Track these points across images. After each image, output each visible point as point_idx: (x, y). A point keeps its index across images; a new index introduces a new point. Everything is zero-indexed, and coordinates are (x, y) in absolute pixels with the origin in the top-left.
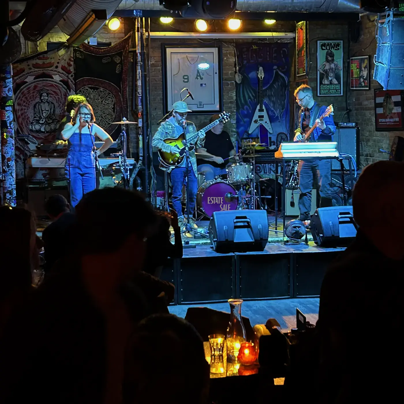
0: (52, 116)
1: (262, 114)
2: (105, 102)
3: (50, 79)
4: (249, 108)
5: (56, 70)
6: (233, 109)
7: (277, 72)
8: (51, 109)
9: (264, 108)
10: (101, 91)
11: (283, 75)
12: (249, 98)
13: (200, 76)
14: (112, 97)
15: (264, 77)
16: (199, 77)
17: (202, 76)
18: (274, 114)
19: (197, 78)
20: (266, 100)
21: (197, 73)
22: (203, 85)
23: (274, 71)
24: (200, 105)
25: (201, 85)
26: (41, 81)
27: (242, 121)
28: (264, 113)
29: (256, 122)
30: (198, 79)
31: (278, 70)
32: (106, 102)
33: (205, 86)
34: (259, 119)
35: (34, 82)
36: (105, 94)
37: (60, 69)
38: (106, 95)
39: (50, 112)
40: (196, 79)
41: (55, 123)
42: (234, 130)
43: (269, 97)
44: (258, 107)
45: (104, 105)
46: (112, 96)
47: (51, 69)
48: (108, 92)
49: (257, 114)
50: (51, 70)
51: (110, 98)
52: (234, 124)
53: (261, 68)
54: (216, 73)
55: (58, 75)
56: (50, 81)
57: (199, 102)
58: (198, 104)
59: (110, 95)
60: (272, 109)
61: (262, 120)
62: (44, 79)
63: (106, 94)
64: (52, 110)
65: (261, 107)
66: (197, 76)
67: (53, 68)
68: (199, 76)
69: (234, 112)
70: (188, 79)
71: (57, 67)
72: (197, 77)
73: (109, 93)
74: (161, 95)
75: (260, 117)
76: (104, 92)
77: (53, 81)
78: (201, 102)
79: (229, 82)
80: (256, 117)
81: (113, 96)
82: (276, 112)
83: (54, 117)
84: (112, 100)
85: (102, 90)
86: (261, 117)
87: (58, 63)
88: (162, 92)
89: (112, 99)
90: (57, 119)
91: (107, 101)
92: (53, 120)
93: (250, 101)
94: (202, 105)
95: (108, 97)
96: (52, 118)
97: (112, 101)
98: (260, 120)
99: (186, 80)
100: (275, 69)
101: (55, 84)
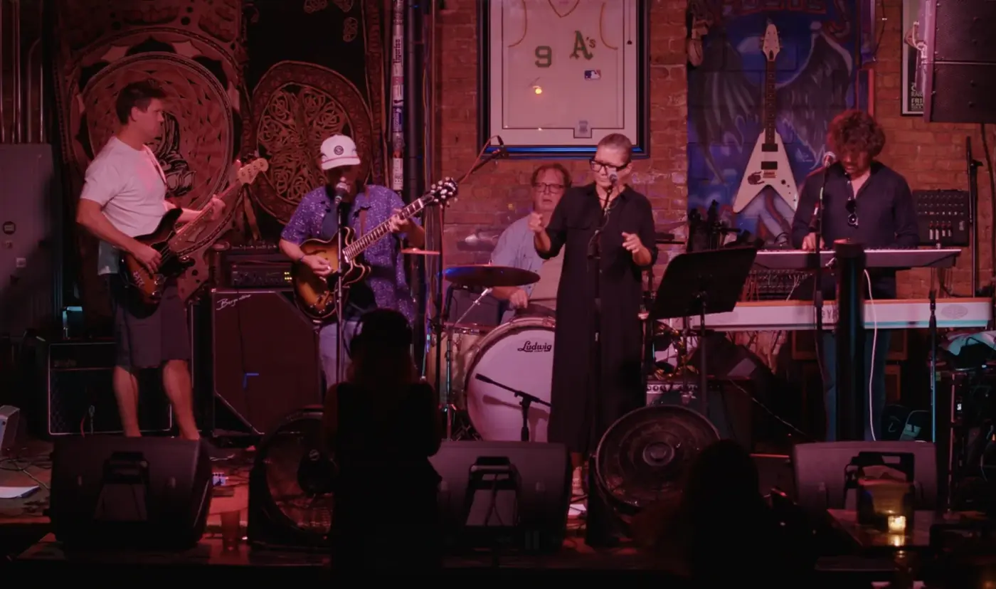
0: (170, 153)
1: (771, 157)
2: (318, 124)
3: (167, 53)
4: (736, 141)
5: (184, 27)
6: (678, 143)
7: (820, 40)
8: (167, 135)
9: (778, 139)
10: (307, 95)
11: (838, 47)
12: (739, 109)
13: (584, 49)
14: (338, 110)
15: (778, 54)
16: (580, 53)
17: (589, 50)
18: (812, 157)
19: (575, 55)
20: (787, 119)
21: (574, 41)
22: (593, 76)
23: (814, 36)
24: (583, 130)
25: (588, 74)
26: (143, 58)
27: (716, 175)
28: (780, 156)
29: (754, 179)
30: (577, 56)
31: (823, 34)
32: (321, 125)
33: (597, 76)
34: (763, 171)
35: (128, 62)
36: (317, 101)
37: (194, 27)
38: (321, 104)
39: (166, 142)
40: (574, 58)
41: (180, 172)
42: (680, 202)
43: (798, 109)
44: (762, 139)
45: (318, 133)
46: (337, 106)
47: (169, 25)
48: (325, 95)
49: (758, 156)
50: (173, 30)
51: (330, 111)
52: (681, 185)
53: (771, 29)
54: (630, 43)
55: (189, 43)
56: (166, 58)
57: (581, 122)
58: (578, 128)
59: (331, 105)
60: (806, 143)
61: (772, 176)
62: (151, 53)
63: (320, 100)
64: (171, 137)
65: (770, 137)
66: (576, 49)
67: (177, 24)
68: (579, 49)
69: (681, 152)
70: (549, 57)
71: (186, 21)
72: (575, 52)
73: (328, 100)
74: (474, 99)
75: (765, 165)
76: (313, 97)
77: (173, 59)
78: (586, 122)
79: (669, 68)
80: (754, 166)
81: (339, 105)
82: (817, 155)
83: (178, 156)
84: (338, 118)
85: (307, 92)
86: (770, 166)
87: (190, 10)
88: (476, 93)
89: (335, 113)
90: (185, 162)
91: (323, 122)
92: (173, 164)
93: (740, 120)
94: (589, 130)
95: (326, 109)
96: (170, 158)
97: (338, 121)
98: (766, 175)
99: (545, 61)
100: (815, 31)
101: (181, 65)
